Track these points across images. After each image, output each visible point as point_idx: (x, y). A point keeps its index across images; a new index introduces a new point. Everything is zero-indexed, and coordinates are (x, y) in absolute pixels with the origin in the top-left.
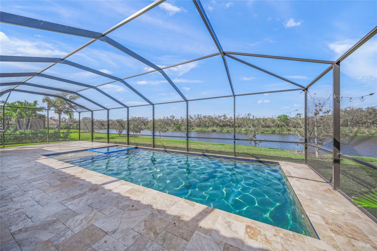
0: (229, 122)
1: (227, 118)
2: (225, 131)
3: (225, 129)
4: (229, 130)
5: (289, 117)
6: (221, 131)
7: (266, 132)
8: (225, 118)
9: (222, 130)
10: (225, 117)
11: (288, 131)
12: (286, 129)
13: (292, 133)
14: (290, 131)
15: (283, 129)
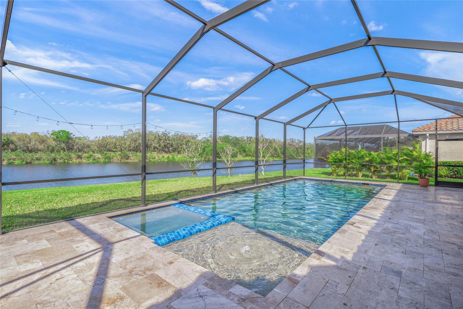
5: (72, 135)
7: (37, 162)
11: (78, 158)
12: (75, 154)
13: (84, 161)
14: (81, 158)
15: (70, 155)
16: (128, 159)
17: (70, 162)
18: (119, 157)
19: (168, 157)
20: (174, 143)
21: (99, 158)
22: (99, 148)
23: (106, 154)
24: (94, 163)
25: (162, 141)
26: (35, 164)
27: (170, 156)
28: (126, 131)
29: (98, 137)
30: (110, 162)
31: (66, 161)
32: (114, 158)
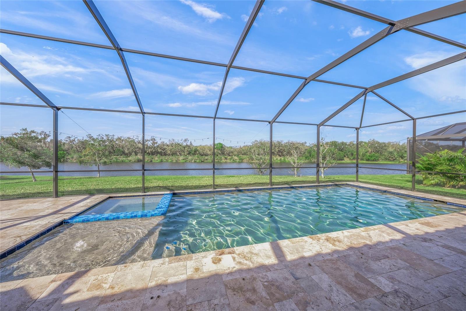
0: (160, 149)
1: (157, 143)
2: (157, 160)
3: (156, 159)
4: (162, 159)
6: (151, 161)
8: (154, 143)
9: (153, 159)
10: (154, 141)
11: (225, 159)
12: (224, 157)
13: (228, 161)
14: (227, 159)
15: (221, 158)
16: (253, 160)
17: (221, 161)
18: (248, 159)
19: (281, 159)
20: (285, 149)
21: (236, 159)
22: (238, 153)
23: (240, 157)
24: (233, 162)
25: (277, 147)
26: (205, 162)
27: (282, 159)
28: (254, 141)
29: (238, 146)
30: (242, 162)
31: (219, 161)
32: (245, 159)
